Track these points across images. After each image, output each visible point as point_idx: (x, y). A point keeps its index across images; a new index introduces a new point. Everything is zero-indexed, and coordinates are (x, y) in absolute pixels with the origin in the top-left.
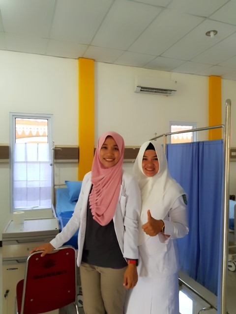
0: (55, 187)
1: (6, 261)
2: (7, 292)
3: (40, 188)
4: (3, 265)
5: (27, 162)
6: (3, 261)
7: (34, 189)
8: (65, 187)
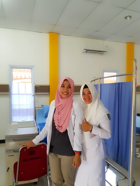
0: (36, 109)
1: (7, 151)
2: (8, 168)
3: (27, 109)
4: (6, 153)
5: (19, 94)
6: (6, 151)
7: (23, 110)
8: (42, 108)
